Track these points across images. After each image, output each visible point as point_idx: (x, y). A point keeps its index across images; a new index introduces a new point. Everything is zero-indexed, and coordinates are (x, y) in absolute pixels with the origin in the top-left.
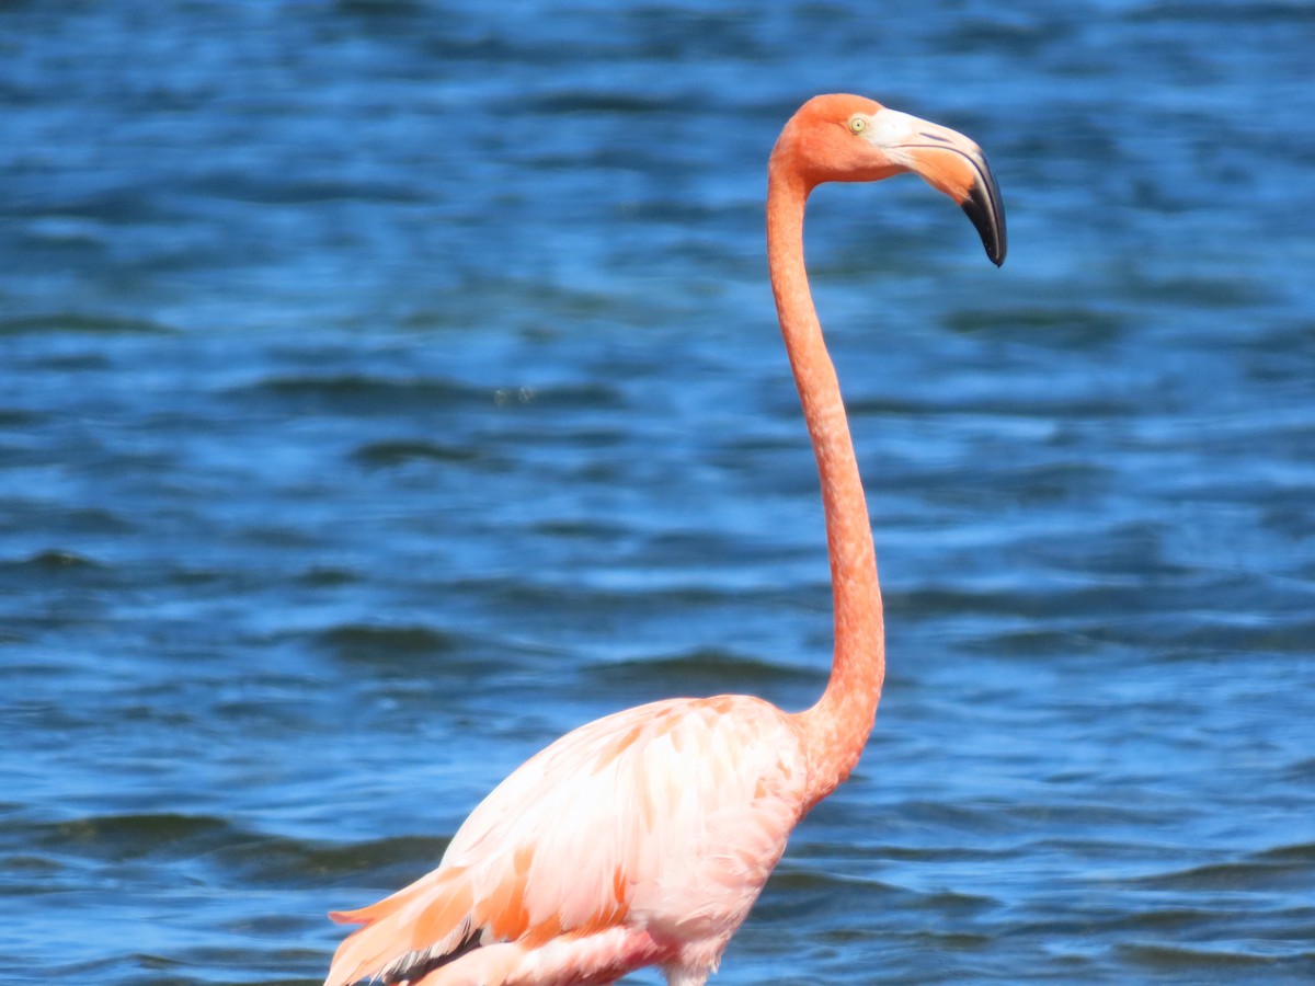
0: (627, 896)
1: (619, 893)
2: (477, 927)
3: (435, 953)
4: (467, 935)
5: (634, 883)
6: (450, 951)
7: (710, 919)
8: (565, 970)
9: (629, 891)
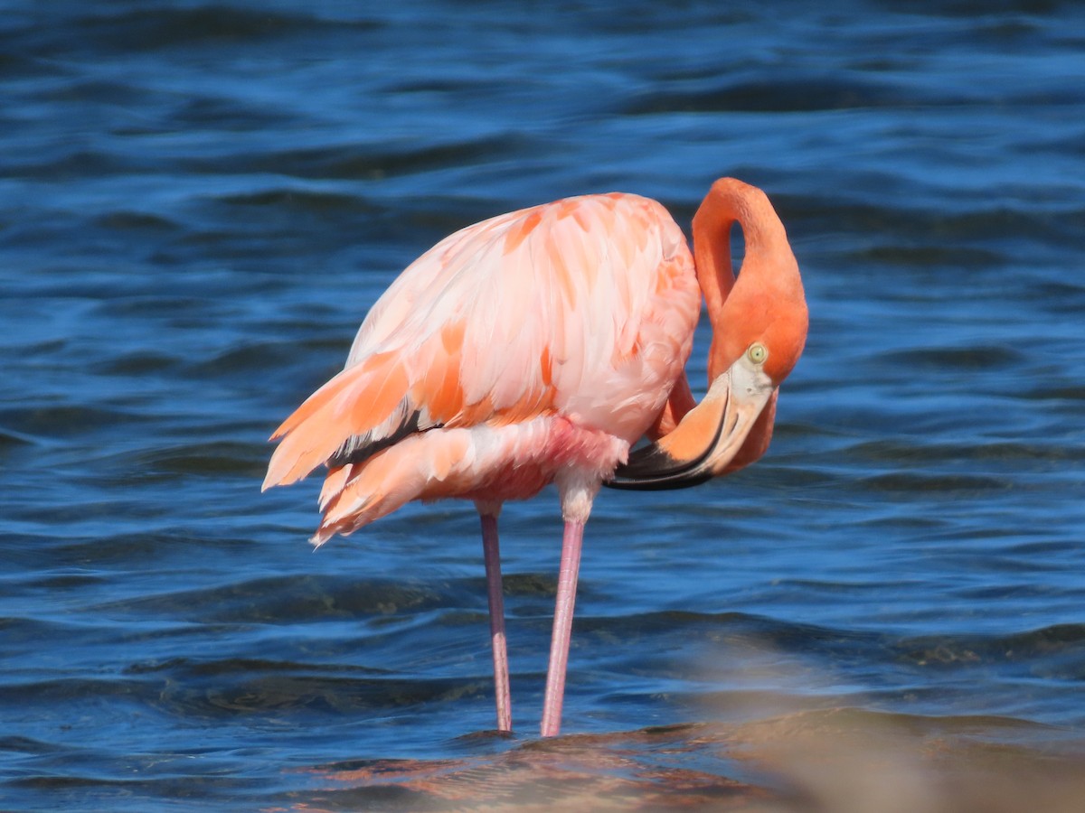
0: (554, 377)
1: (547, 374)
2: (415, 408)
3: (377, 436)
4: (406, 416)
5: (562, 362)
6: (391, 433)
7: (640, 408)
8: (502, 460)
9: (556, 371)
